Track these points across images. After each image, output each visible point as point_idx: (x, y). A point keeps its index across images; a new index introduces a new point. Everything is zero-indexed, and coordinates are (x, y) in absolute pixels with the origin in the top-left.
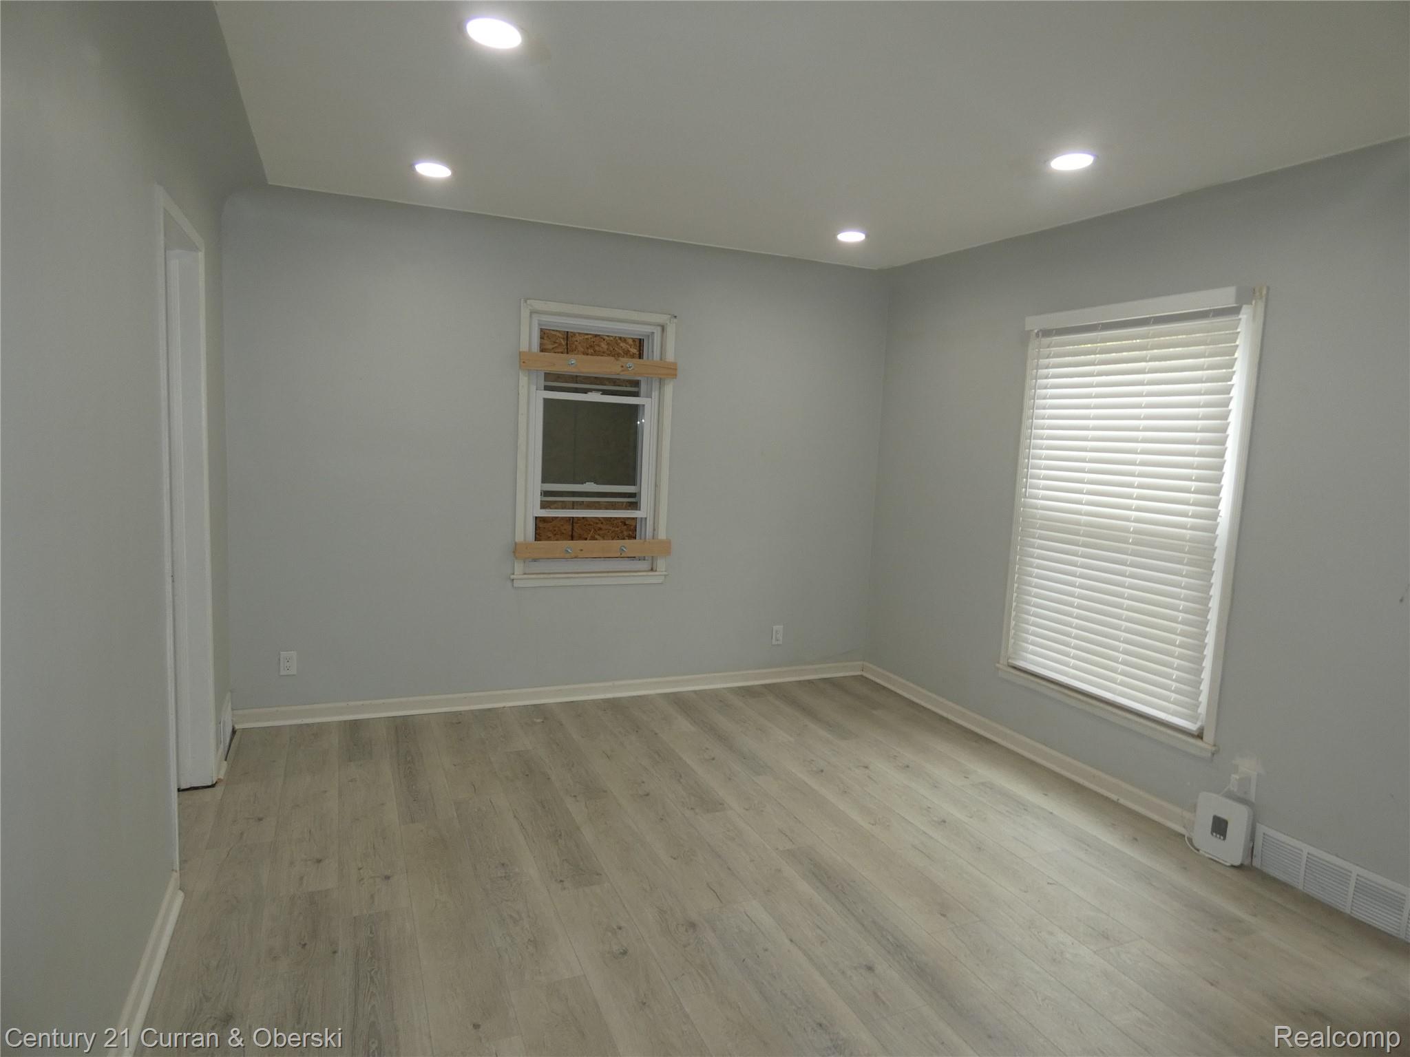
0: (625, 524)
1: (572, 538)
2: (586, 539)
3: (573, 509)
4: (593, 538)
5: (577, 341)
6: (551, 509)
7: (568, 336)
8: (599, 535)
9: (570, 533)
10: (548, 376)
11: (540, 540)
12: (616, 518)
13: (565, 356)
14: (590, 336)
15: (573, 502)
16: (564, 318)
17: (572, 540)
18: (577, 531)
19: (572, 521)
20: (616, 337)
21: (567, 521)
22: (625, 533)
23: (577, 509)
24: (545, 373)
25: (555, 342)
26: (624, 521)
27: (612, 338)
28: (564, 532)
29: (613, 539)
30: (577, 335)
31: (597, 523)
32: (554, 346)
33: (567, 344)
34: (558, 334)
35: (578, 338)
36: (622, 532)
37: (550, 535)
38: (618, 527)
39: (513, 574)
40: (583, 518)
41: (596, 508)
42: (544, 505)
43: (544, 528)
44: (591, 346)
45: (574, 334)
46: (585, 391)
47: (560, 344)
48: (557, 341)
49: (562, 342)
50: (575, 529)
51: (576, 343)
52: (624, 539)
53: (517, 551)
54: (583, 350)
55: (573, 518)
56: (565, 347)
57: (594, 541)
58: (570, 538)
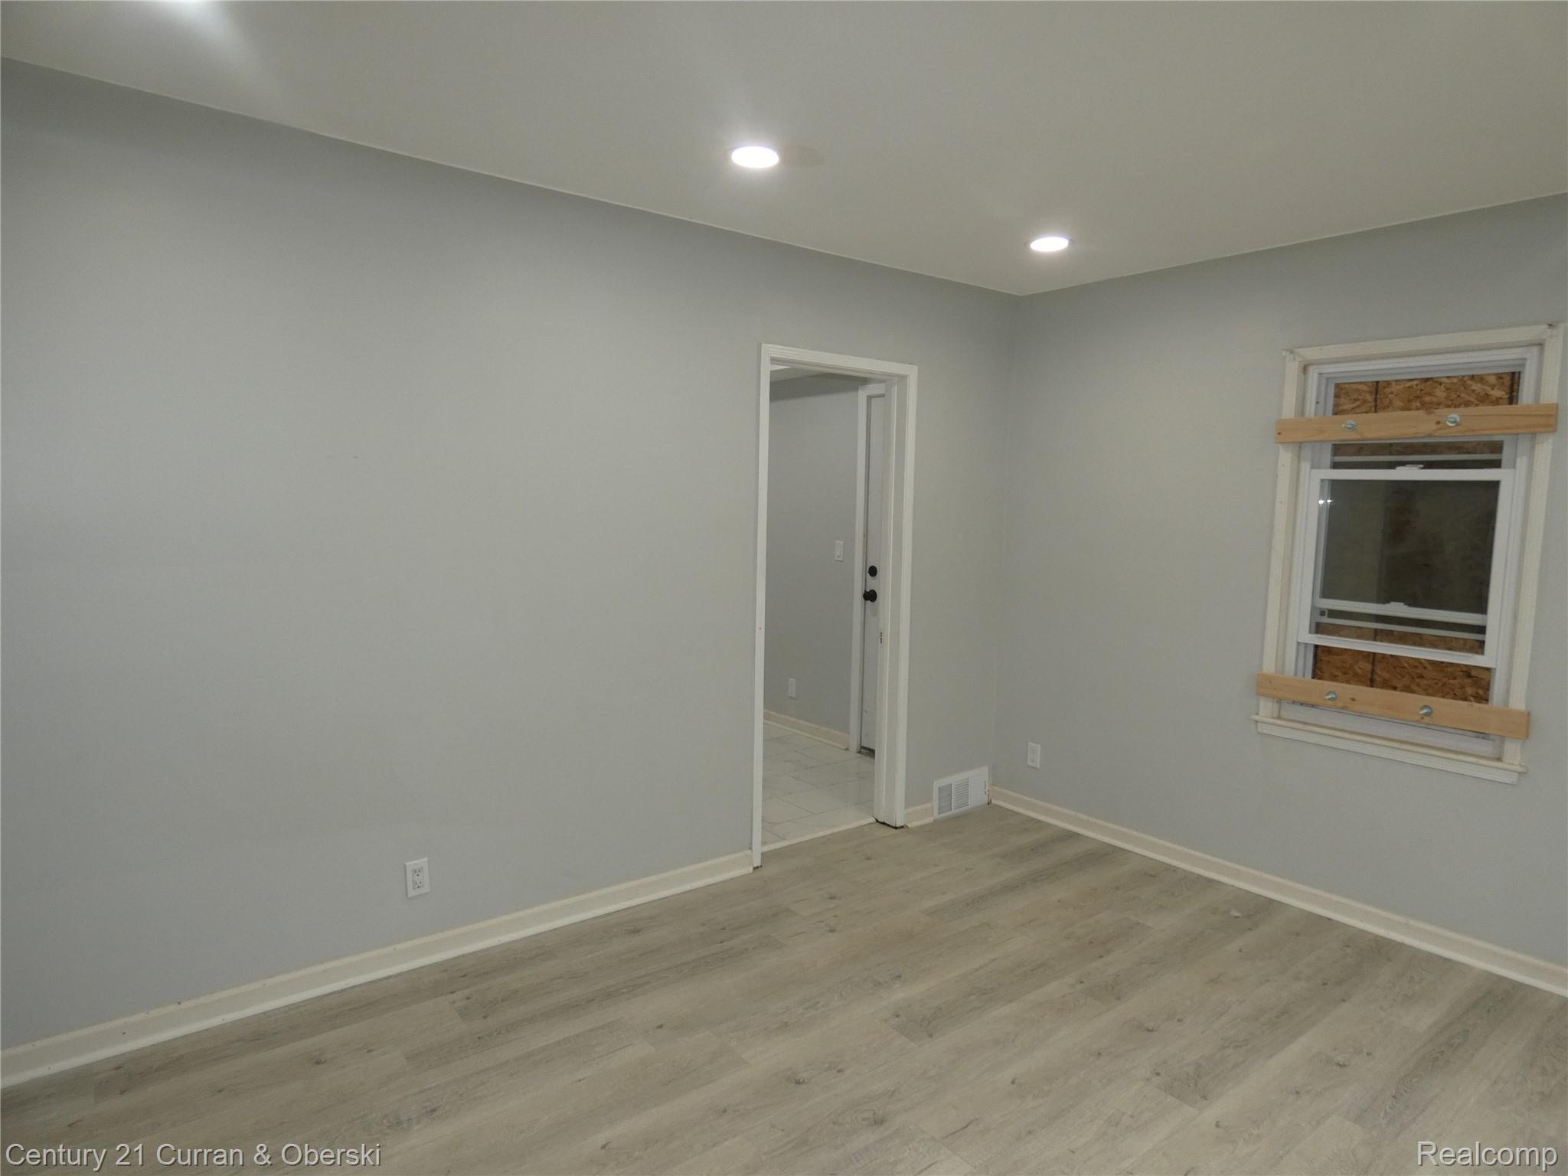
0: (1469, 676)
1: (1372, 683)
2: (1395, 688)
3: (1375, 640)
4: (1407, 689)
5: (1392, 393)
6: (1340, 636)
7: (1377, 388)
8: (1418, 685)
9: (1369, 676)
10: (1338, 449)
11: (1320, 678)
12: (1452, 664)
13: (1372, 416)
14: (1415, 382)
15: (1376, 630)
16: (1379, 362)
17: (1372, 686)
18: (1381, 673)
19: (1373, 657)
20: (1463, 376)
21: (1364, 656)
22: (1470, 691)
23: (1381, 641)
24: (1334, 445)
25: (1356, 400)
26: (1467, 672)
27: (1455, 380)
28: (1360, 672)
29: (1444, 697)
30: (1393, 383)
31: (1416, 667)
32: (1354, 405)
33: (1376, 400)
34: (1365, 388)
35: (1395, 388)
36: (1462, 687)
37: (1336, 674)
38: (1455, 678)
39: (1257, 714)
40: (1392, 656)
41: (1414, 644)
42: (1319, 628)
43: (1324, 663)
44: (1417, 397)
45: (1388, 383)
46: (1391, 465)
47: (1365, 401)
48: (1360, 397)
49: (1367, 396)
50: (1378, 671)
51: (1390, 396)
52: (1465, 699)
53: (1267, 687)
54: (1402, 404)
55: (1374, 654)
56: (1373, 404)
57: (1410, 695)
58: (1369, 682)
